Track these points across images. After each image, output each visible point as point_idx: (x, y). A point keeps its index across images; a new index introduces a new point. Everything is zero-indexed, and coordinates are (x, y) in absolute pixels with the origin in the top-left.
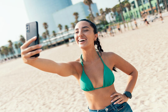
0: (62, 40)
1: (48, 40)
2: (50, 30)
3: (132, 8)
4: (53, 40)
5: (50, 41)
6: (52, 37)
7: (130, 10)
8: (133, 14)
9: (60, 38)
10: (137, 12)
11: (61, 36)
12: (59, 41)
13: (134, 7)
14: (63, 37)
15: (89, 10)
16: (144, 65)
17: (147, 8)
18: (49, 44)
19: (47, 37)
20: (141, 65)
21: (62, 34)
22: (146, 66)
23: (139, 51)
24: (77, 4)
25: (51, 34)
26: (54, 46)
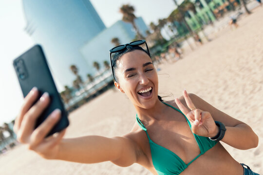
2: (83, 73)
3: (198, 9)
5: (86, 91)
7: (195, 12)
8: (202, 18)
9: (101, 82)
10: (207, 13)
13: (201, 6)
16: (247, 92)
17: (221, 4)
19: (81, 85)
20: (243, 92)
22: (252, 92)
23: (230, 71)
25: (85, 79)
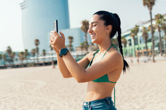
0: (51, 60)
1: (35, 58)
3: (128, 45)
4: (41, 58)
5: (38, 59)
6: (41, 56)
7: (125, 46)
8: (128, 51)
9: (49, 58)
10: (132, 50)
11: (51, 56)
12: (47, 61)
13: (130, 44)
14: (53, 58)
15: (85, 37)
16: (123, 100)
17: (142, 49)
18: (36, 62)
19: (36, 54)
20: (121, 99)
21: (52, 54)
22: (125, 101)
23: (123, 86)
24: (74, 29)
25: (41, 52)
26: (41, 65)
